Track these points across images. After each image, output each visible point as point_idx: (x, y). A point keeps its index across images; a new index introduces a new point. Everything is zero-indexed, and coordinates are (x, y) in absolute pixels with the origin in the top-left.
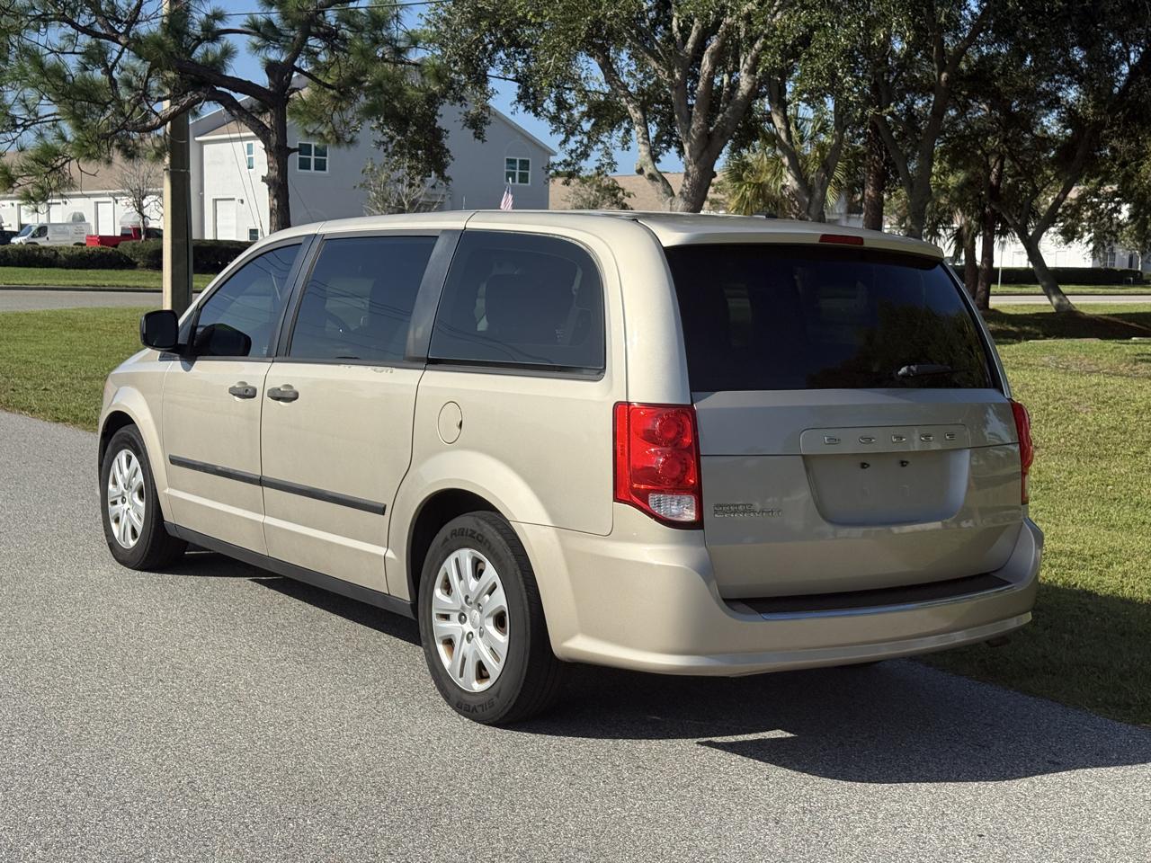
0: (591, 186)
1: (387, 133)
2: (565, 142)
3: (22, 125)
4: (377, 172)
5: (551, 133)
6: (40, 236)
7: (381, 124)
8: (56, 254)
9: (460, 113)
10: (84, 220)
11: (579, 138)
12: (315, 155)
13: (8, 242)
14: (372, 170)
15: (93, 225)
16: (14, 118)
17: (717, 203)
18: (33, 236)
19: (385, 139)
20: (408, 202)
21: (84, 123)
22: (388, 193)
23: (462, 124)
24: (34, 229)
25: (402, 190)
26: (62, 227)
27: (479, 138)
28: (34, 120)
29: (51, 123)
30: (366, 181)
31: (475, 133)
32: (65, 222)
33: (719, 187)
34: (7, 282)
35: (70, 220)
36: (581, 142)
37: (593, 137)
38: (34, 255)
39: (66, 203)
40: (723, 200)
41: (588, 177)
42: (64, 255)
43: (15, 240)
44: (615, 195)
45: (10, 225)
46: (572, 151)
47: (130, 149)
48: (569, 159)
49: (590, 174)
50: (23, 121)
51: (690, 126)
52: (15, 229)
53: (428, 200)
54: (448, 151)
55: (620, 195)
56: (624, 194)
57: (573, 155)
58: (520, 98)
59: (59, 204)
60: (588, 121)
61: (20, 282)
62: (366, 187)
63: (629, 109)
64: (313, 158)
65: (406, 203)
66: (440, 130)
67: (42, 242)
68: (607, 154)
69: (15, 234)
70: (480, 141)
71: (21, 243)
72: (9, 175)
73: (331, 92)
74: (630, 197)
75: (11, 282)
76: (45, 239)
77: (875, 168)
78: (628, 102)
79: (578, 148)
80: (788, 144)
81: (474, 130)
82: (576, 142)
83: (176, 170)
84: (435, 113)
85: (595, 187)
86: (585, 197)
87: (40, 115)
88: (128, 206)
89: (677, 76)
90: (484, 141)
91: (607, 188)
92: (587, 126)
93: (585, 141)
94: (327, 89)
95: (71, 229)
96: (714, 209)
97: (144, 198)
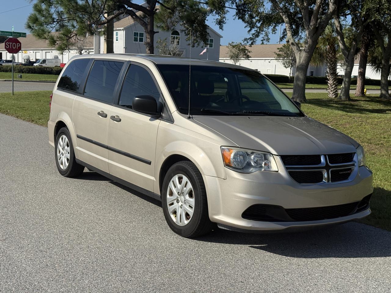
0: (236, 49)
1: (186, 27)
2: (250, 31)
3: (56, 21)
4: (162, 42)
5: (245, 27)
6: (43, 63)
7: (184, 23)
8: (52, 70)
9: (214, 19)
10: (58, 58)
11: (256, 29)
12: (140, 36)
13: (32, 65)
14: (160, 42)
15: (61, 60)
16: (54, 19)
17: (280, 55)
18: (41, 63)
19: (185, 29)
20: (173, 53)
21: (83, 20)
22: (165, 50)
23: (215, 23)
24: (41, 61)
25: (170, 49)
26: (51, 60)
27: (221, 29)
28: (61, 20)
29: (67, 21)
30: (158, 46)
31: (220, 27)
32: (51, 58)
33: (281, 50)
34: (40, 79)
35: (54, 58)
36: (257, 31)
37: (261, 29)
38: (44, 70)
39: (52, 52)
40: (282, 54)
41: (235, 45)
42: (55, 70)
43: (35, 65)
44: (245, 52)
45: (32, 59)
46: (253, 34)
47: (93, 31)
48: (252, 37)
49: (236, 44)
50: (56, 20)
51: (310, 24)
52: (34, 60)
53: (179, 53)
54: (208, 34)
55: (247, 52)
56: (248, 51)
57: (254, 35)
58: (237, 14)
59: (50, 52)
60: (259, 23)
61: (44, 80)
62: (158, 48)
63: (283, 17)
64: (139, 37)
65: (172, 54)
66: (206, 25)
67: (44, 65)
68: (266, 35)
69: (35, 62)
70: (221, 30)
71: (37, 65)
72: (54, 40)
73: (169, 11)
74: (250, 52)
75: (41, 80)
76: (45, 64)
77: (365, 42)
78: (283, 15)
79: (255, 33)
80: (341, 32)
81: (219, 26)
82: (255, 31)
83: (109, 40)
84: (205, 19)
85: (238, 49)
86: (234, 52)
87: (63, 18)
88: (77, 53)
89: (305, 4)
90: (223, 30)
91: (242, 49)
92: (259, 25)
93: (258, 30)
94: (167, 10)
95: (54, 61)
96: (279, 58)
97: (82, 50)
